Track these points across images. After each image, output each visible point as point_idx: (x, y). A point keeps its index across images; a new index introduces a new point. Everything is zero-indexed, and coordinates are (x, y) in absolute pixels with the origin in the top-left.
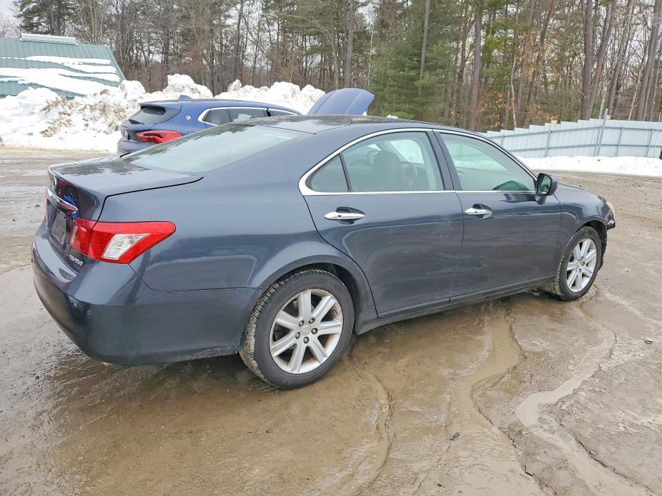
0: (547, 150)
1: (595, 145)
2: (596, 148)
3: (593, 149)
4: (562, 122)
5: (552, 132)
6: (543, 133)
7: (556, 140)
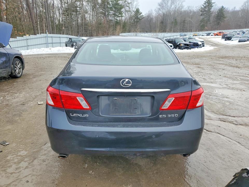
0: (28, 47)
1: (46, 44)
2: (47, 45)
3: (45, 45)
4: (31, 35)
5: (27, 39)
6: (24, 40)
7: (30, 43)
